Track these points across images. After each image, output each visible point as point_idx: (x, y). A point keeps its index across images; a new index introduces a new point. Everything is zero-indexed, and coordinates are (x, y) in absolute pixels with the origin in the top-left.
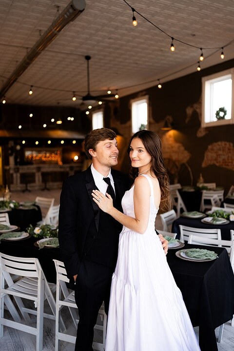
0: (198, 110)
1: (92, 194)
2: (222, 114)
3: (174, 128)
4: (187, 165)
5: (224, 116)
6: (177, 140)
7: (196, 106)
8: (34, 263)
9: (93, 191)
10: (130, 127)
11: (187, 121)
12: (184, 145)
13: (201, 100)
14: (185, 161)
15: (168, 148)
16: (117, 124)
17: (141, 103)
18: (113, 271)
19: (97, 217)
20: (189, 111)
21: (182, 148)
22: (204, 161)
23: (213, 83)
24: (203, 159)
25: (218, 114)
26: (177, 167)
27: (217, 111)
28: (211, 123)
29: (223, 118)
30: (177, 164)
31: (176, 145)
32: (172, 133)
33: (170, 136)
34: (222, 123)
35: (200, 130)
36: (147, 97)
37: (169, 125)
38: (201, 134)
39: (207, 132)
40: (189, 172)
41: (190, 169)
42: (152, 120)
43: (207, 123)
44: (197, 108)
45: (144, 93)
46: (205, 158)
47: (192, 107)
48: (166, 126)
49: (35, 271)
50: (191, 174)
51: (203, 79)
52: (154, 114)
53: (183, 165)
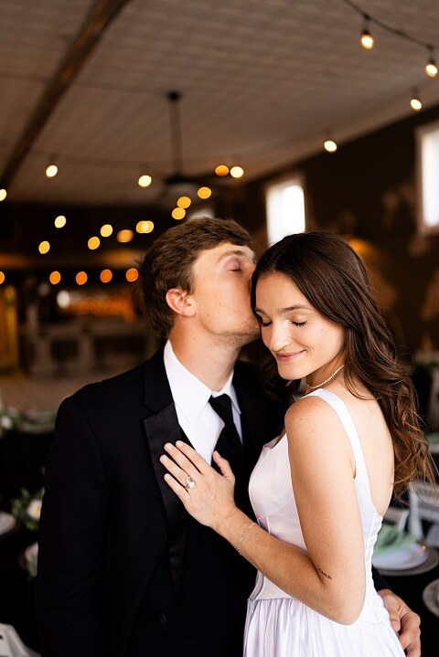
1: (164, 459)
9: (168, 447)
20: (391, 201)
38: (418, 247)
43: (433, 228)
51: (417, 130)
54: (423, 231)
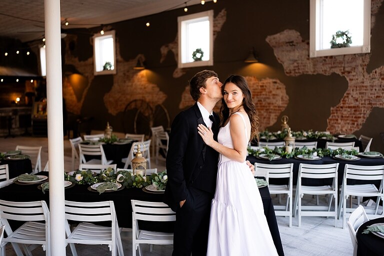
0: (174, 50)
1: (198, 128)
2: (198, 56)
3: (147, 67)
4: (163, 106)
5: (201, 58)
6: (150, 80)
7: (171, 45)
8: (109, 207)
9: (199, 125)
10: (93, 64)
11: (162, 60)
12: (158, 86)
13: (177, 40)
14: (160, 102)
15: (141, 89)
16: (75, 62)
17: (104, 39)
18: (213, 197)
19: (205, 150)
20: (164, 51)
21: (157, 89)
22: (182, 103)
23: (188, 24)
24: (180, 100)
25: (194, 55)
26: (151, 109)
27: (194, 52)
28: (187, 64)
29: (200, 59)
30: (151, 105)
31: (150, 86)
32: (145, 72)
33: (142, 76)
34: (199, 64)
35: (176, 70)
36: (113, 32)
37: (142, 65)
38: (177, 74)
39: (184, 73)
40: (165, 114)
41: (166, 111)
42: (120, 58)
43: (184, 64)
44: (173, 48)
45: (109, 27)
46: (183, 100)
47: (167, 46)
48: (139, 65)
49: (110, 214)
50: (168, 115)
51: (179, 18)
52: (123, 51)
53: (159, 106)
54: (180, 66)
